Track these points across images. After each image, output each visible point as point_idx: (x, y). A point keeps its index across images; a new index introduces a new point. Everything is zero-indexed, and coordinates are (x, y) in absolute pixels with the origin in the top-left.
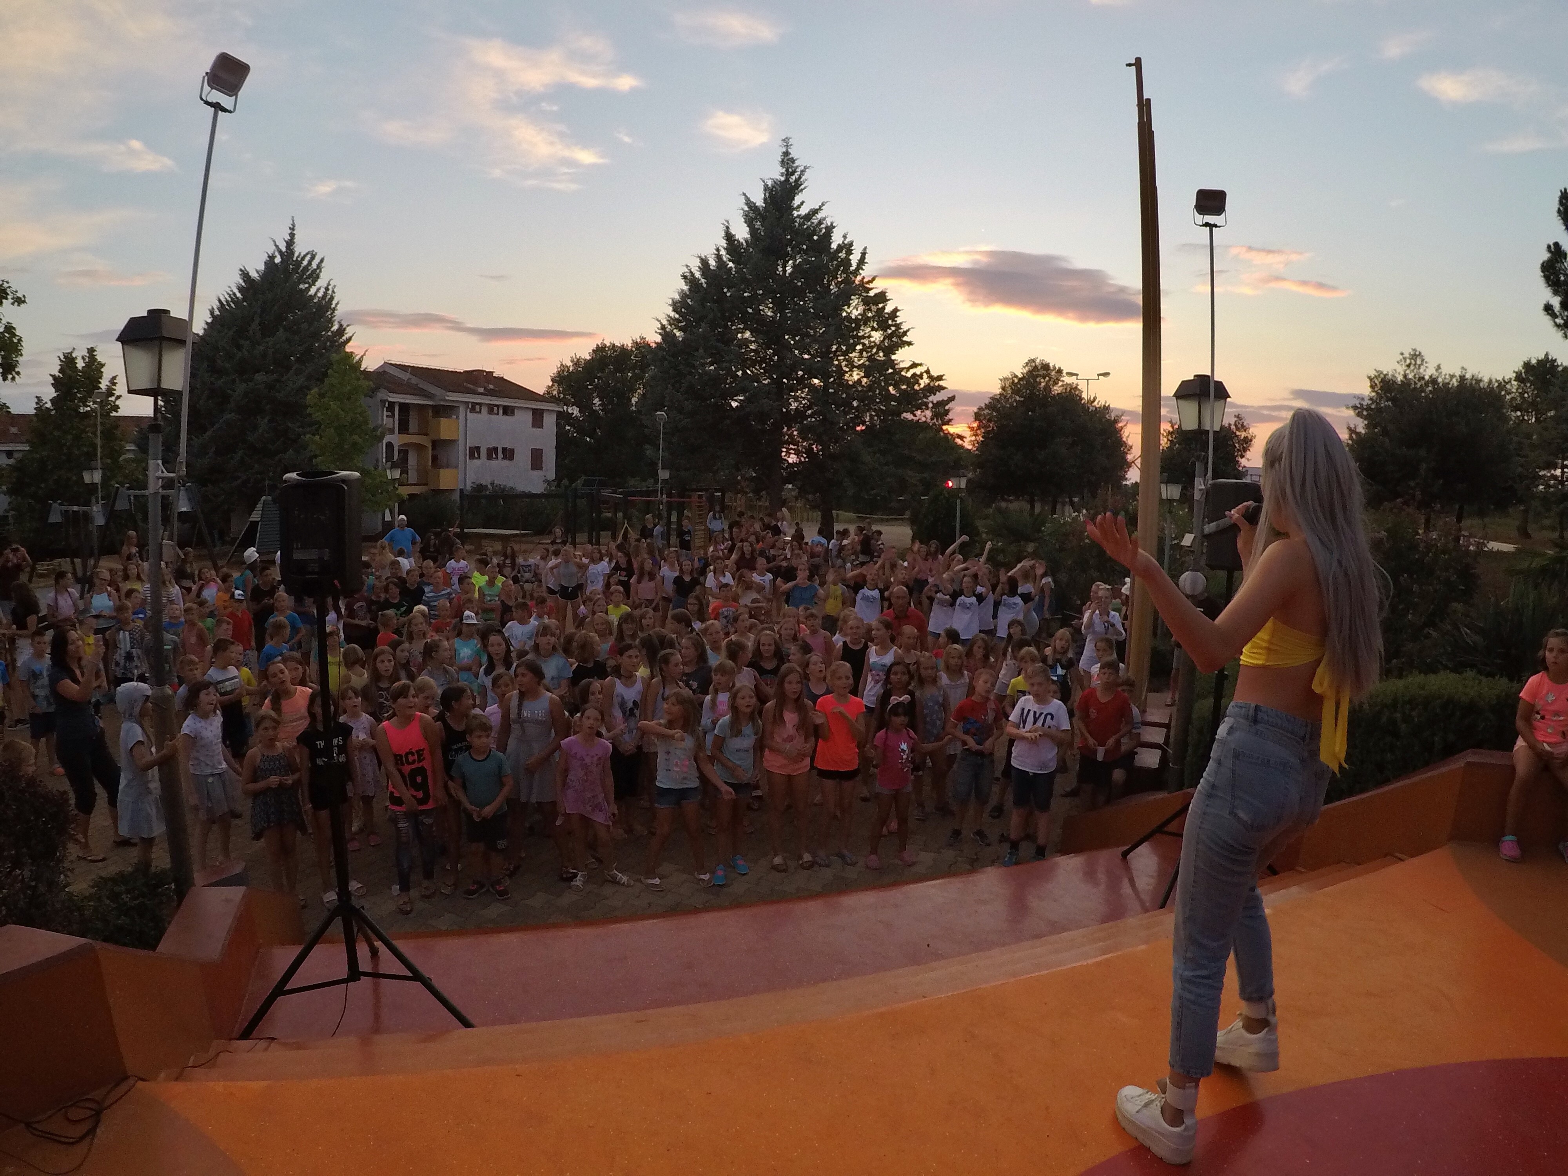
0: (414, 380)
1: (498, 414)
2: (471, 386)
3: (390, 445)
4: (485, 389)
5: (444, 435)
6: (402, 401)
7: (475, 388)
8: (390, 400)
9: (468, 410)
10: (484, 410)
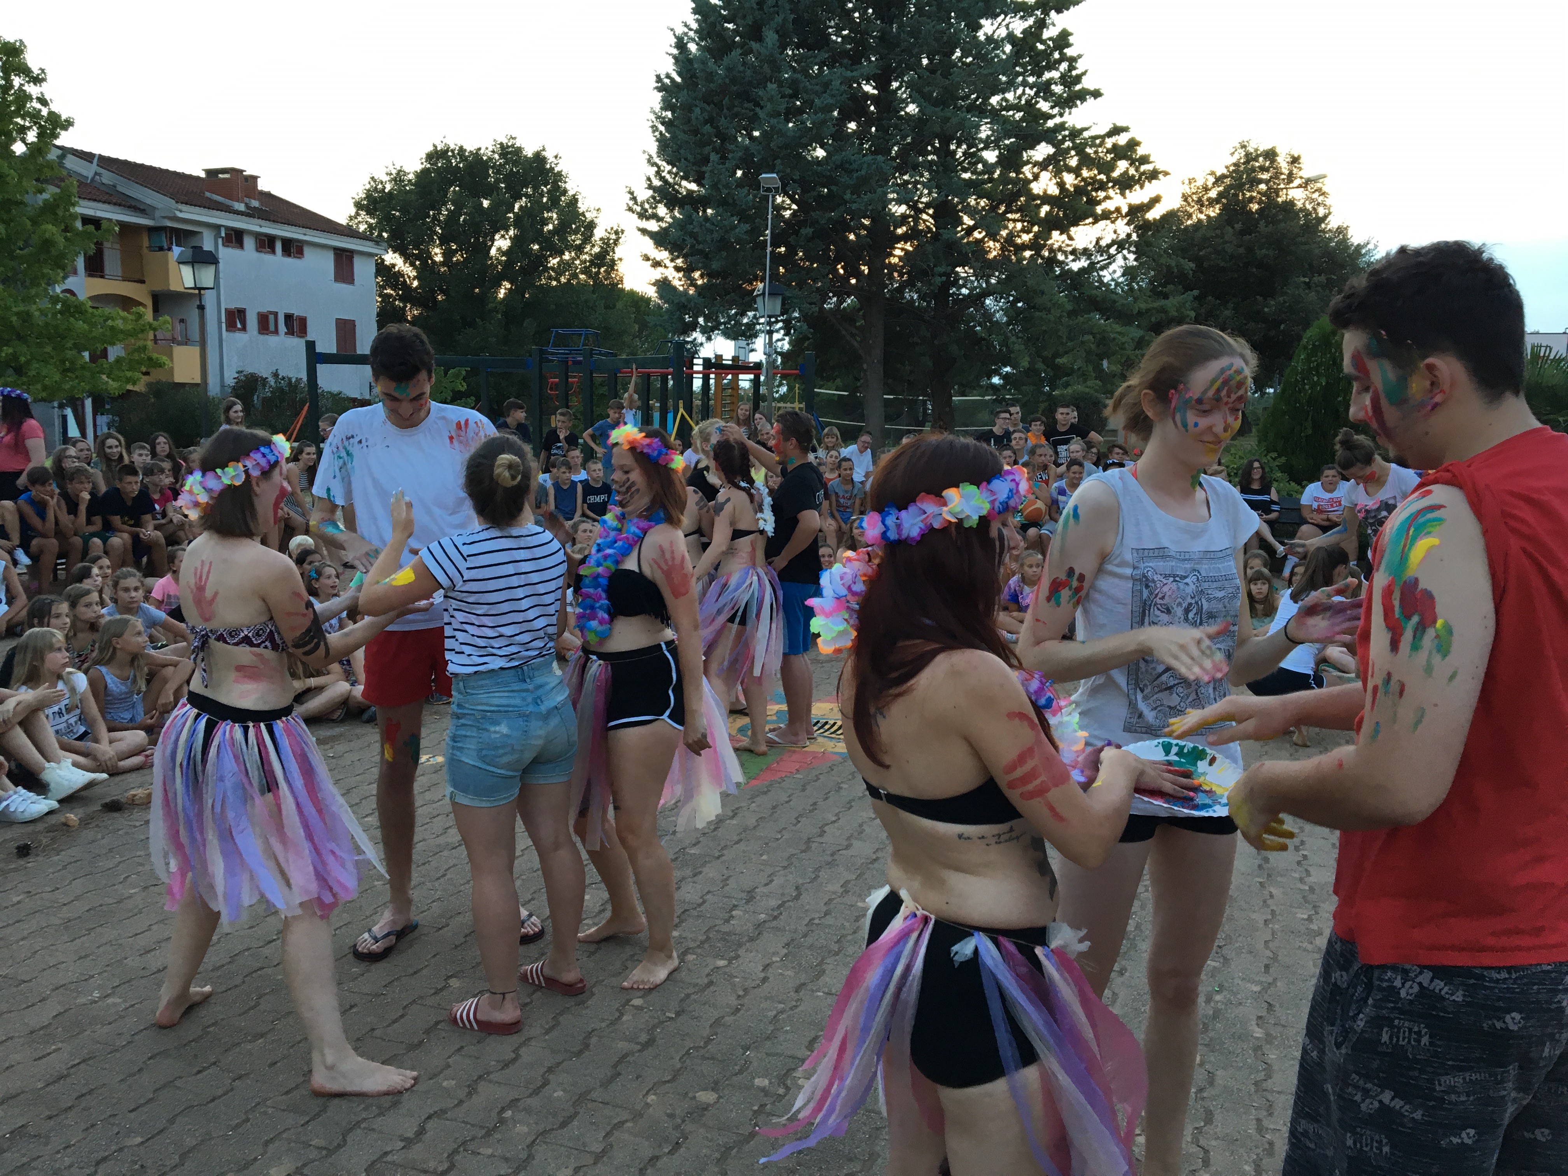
0: (108, 178)
1: (273, 251)
2: (222, 198)
4: (247, 206)
5: (175, 284)
6: (90, 213)
7: (228, 202)
9: (220, 241)
10: (249, 243)
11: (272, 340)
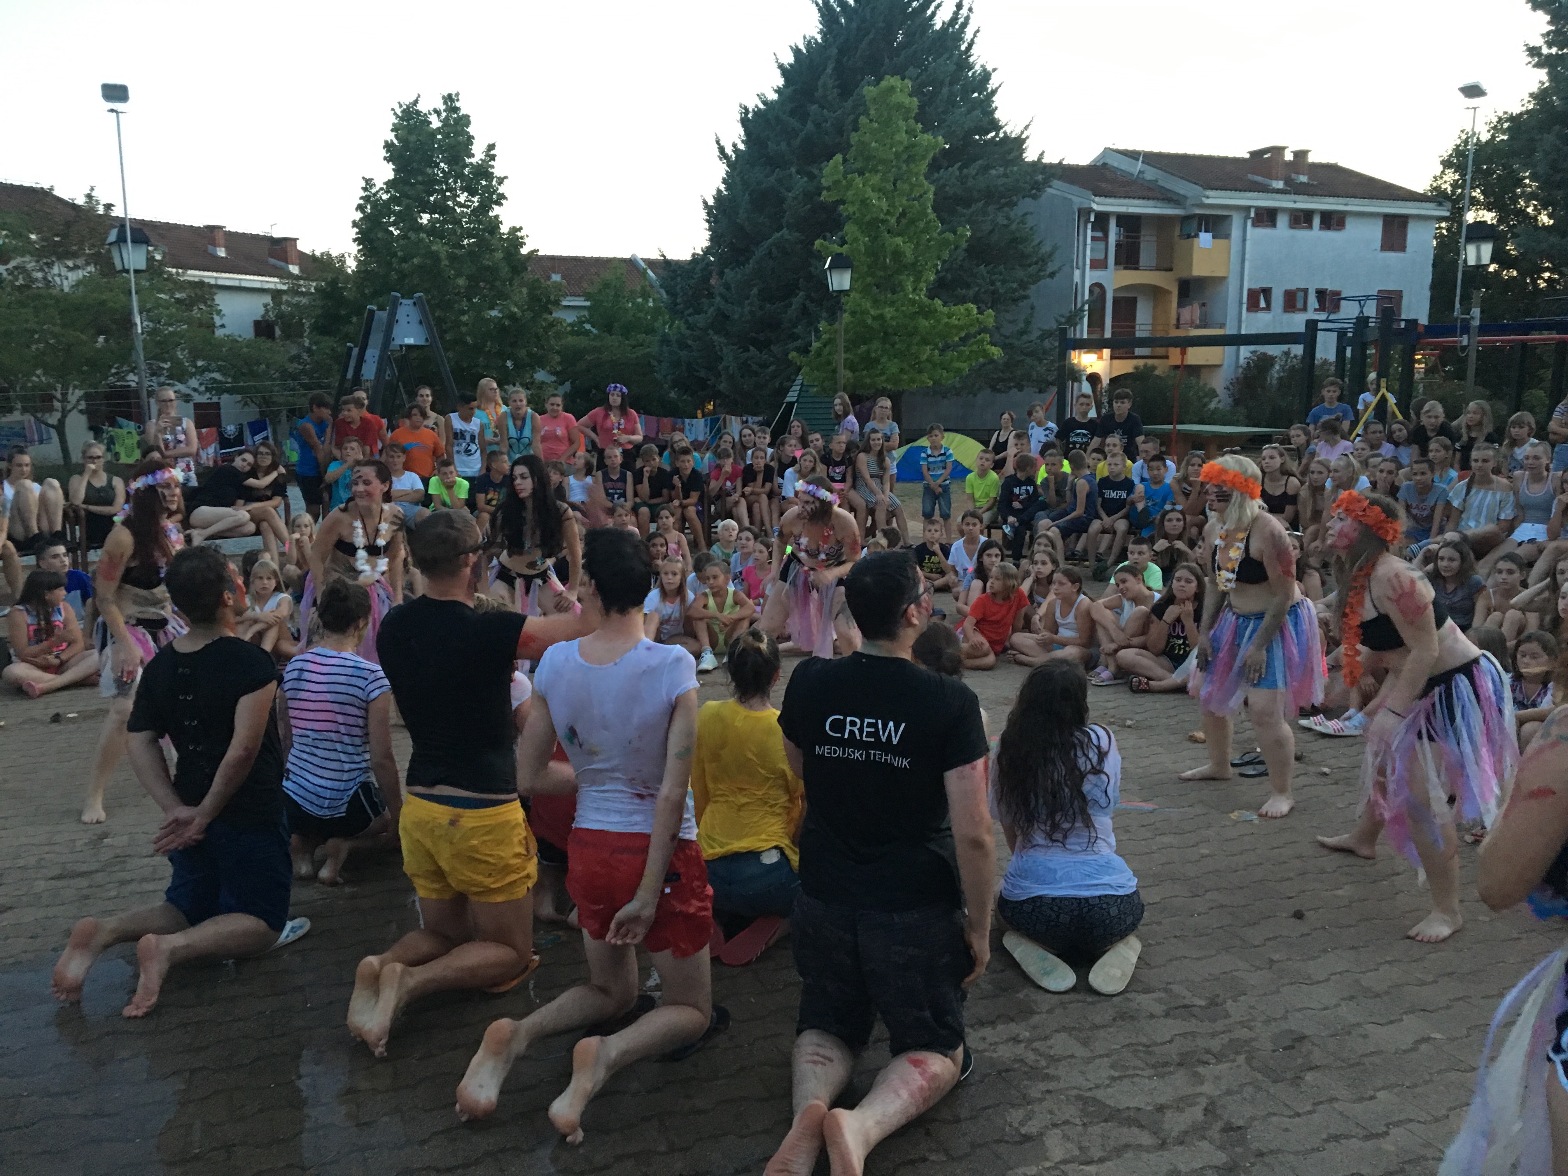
1: (1310, 226)
2: (1260, 179)
3: (1097, 289)
4: (1288, 181)
5: (1199, 269)
6: (1122, 209)
7: (1267, 181)
8: (1099, 209)
9: (1249, 223)
10: (1282, 221)
11: (1297, 317)
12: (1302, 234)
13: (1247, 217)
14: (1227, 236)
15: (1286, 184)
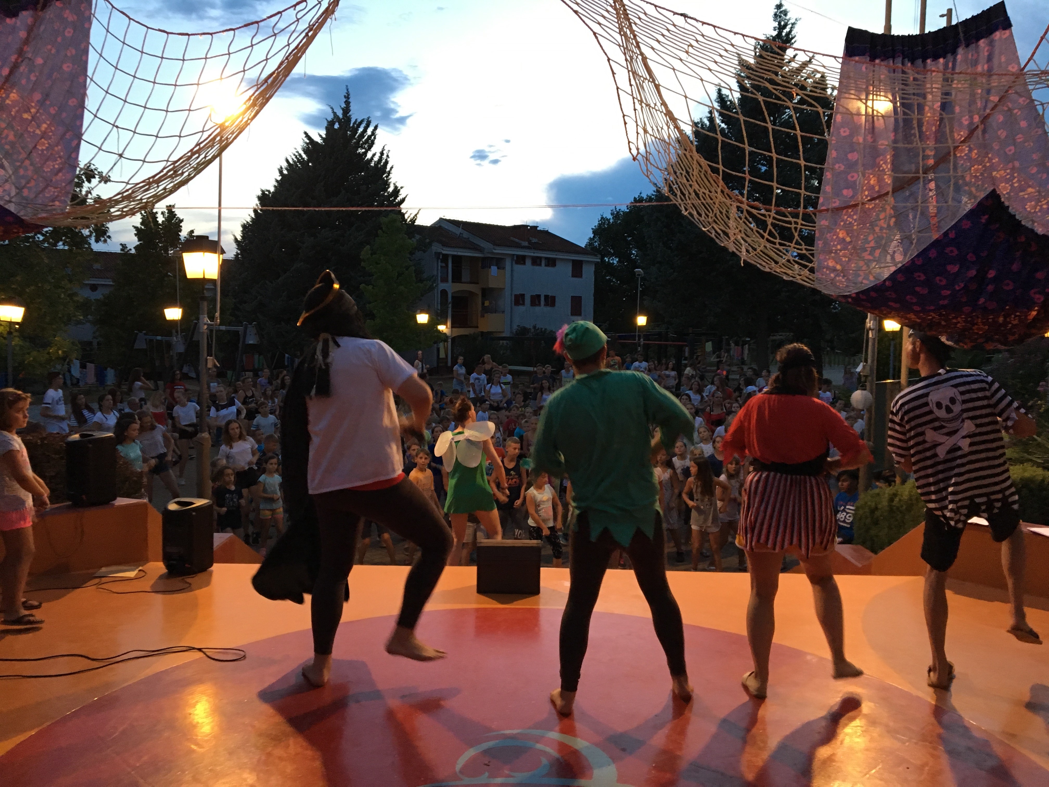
0: (466, 235)
1: (540, 265)
2: (517, 240)
3: (444, 292)
4: (530, 242)
5: (491, 284)
6: (455, 253)
7: (520, 241)
8: (444, 252)
9: (514, 263)
10: (528, 262)
11: (537, 309)
12: (537, 268)
13: (512, 260)
14: (504, 268)
15: (529, 243)
